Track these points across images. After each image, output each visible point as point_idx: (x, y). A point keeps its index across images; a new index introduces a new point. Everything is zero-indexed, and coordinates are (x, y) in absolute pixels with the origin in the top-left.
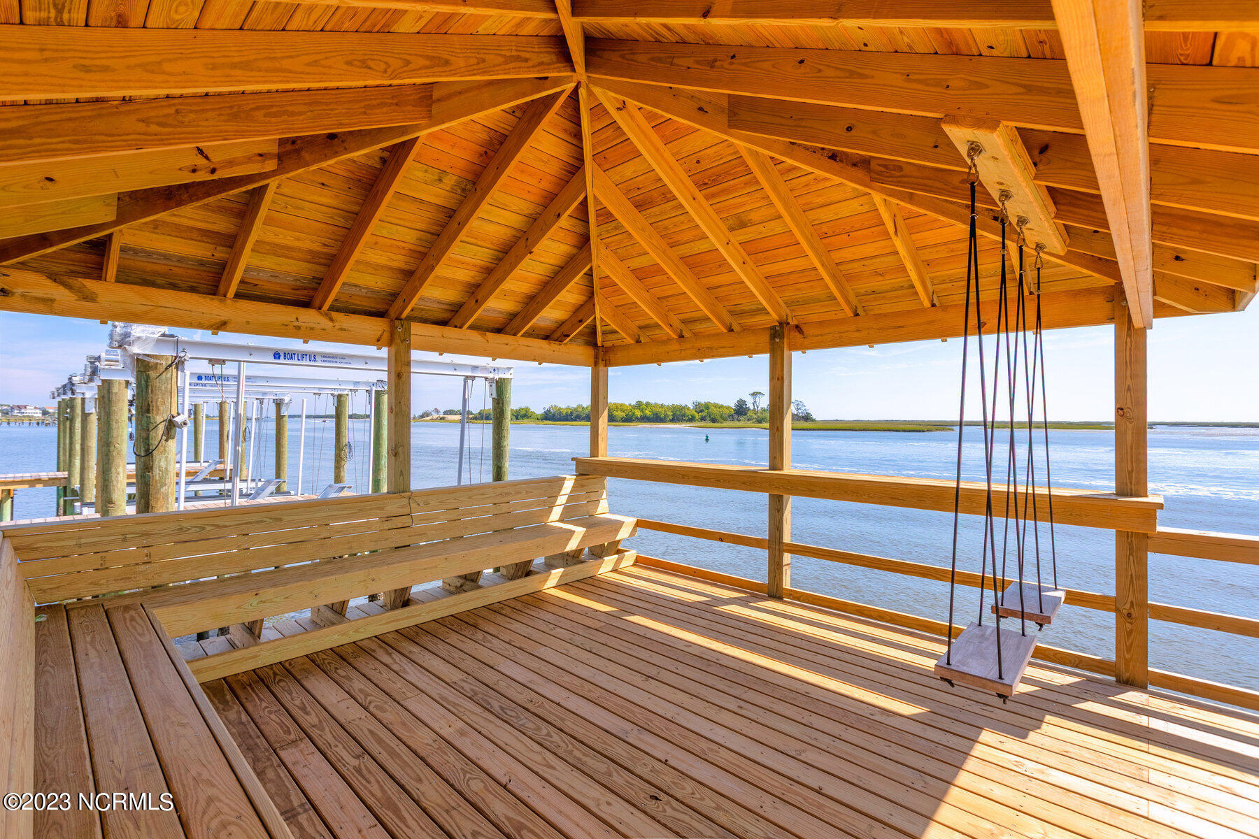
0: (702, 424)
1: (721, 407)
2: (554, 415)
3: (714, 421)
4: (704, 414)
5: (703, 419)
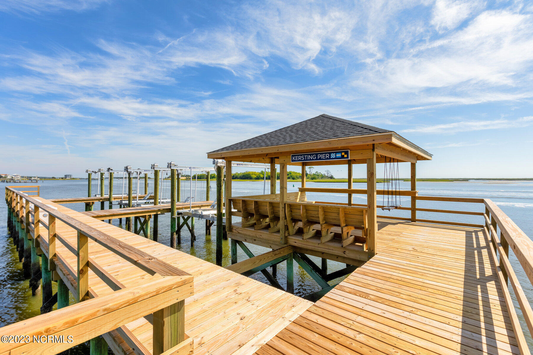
1: (296, 173)
3: (293, 179)
4: (289, 176)
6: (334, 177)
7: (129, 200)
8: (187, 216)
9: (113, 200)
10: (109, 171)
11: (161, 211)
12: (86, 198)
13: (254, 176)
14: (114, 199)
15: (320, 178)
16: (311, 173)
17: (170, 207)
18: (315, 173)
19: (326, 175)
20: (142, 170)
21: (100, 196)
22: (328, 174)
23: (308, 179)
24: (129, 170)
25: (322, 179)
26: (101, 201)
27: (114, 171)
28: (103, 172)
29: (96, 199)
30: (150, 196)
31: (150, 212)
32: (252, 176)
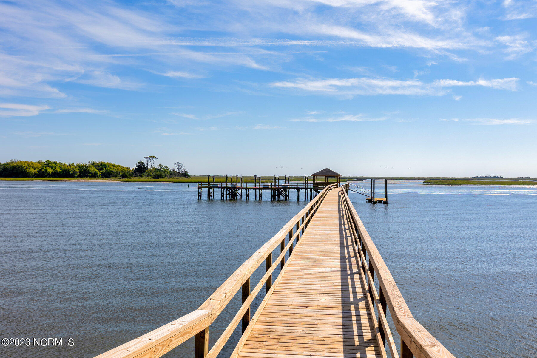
6: (189, 174)
15: (167, 175)
19: (177, 170)
22: (179, 169)
25: (171, 177)
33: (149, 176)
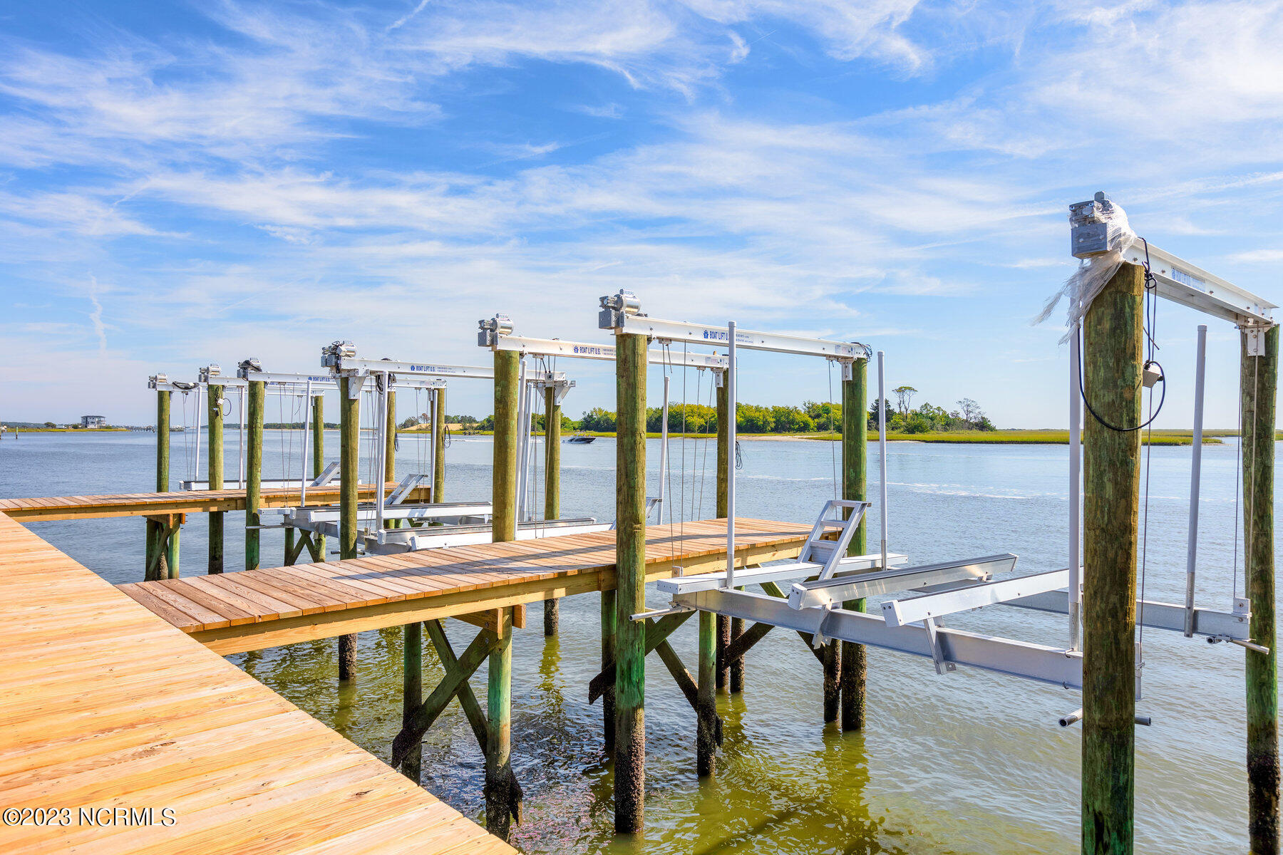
0: (823, 434)
2: (598, 422)
3: (840, 430)
4: (822, 420)
5: (821, 428)
6: (993, 424)
7: (345, 509)
8: (754, 623)
9: (260, 505)
10: (245, 376)
11: (569, 583)
12: (147, 494)
13: (697, 421)
14: (268, 499)
15: (939, 426)
16: (903, 409)
17: (609, 557)
18: (918, 410)
19: (963, 416)
20: (398, 365)
21: (206, 486)
22: (968, 412)
23: (896, 431)
24: (344, 365)
25: (946, 430)
26: (214, 509)
27: (269, 375)
28: (220, 384)
29: (191, 500)
30: (414, 490)
31: (513, 590)
32: (690, 419)
33: (897, 429)
